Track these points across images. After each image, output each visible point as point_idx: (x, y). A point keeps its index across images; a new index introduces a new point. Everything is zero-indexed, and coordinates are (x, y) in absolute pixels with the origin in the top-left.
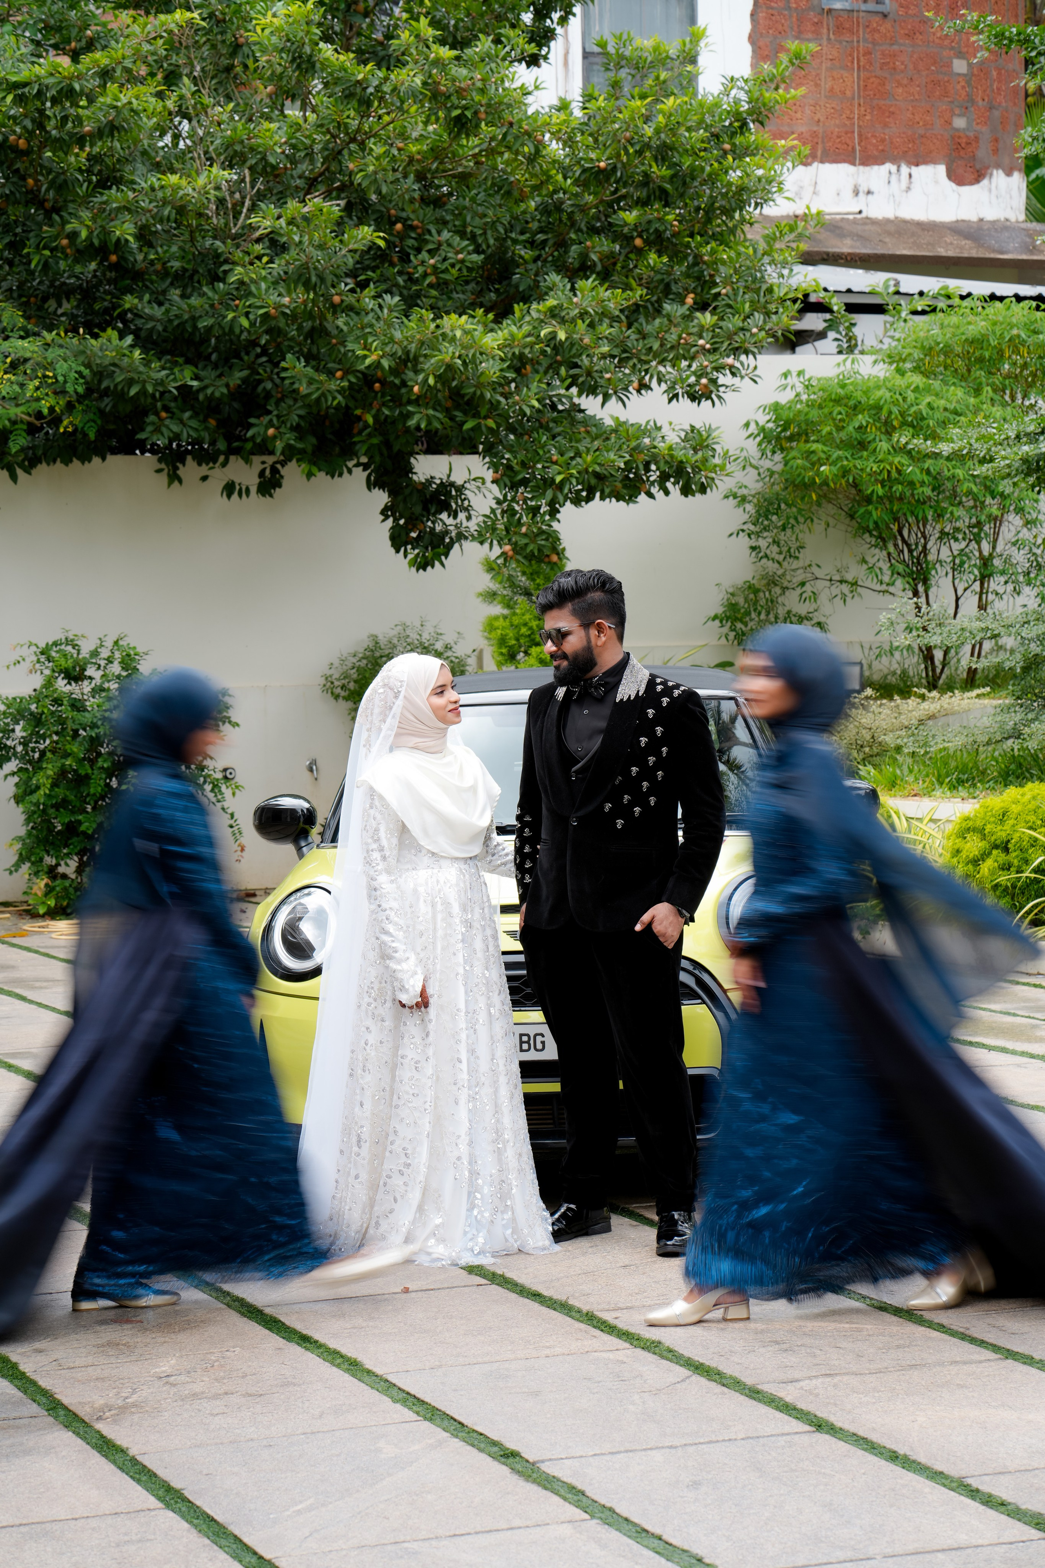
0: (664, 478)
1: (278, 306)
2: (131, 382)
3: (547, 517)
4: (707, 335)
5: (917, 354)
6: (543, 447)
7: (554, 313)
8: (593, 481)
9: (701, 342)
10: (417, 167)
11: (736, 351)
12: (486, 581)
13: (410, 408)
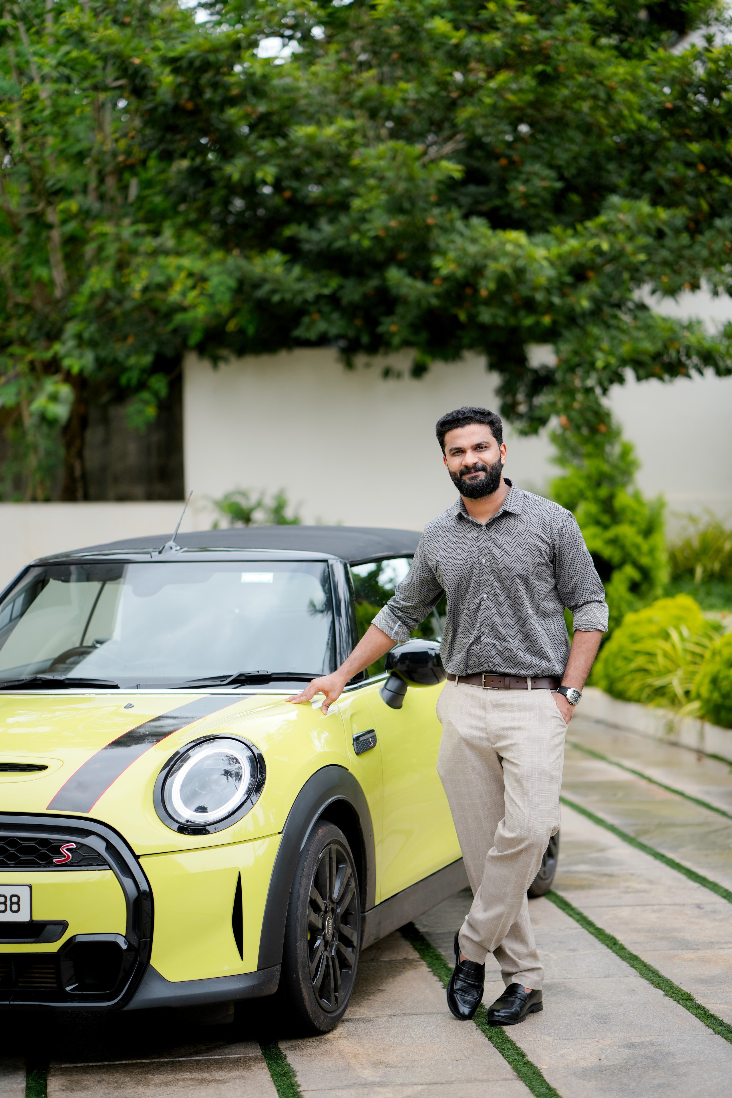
1: (387, 229)
2: (274, 292)
3: (600, 397)
7: (604, 227)
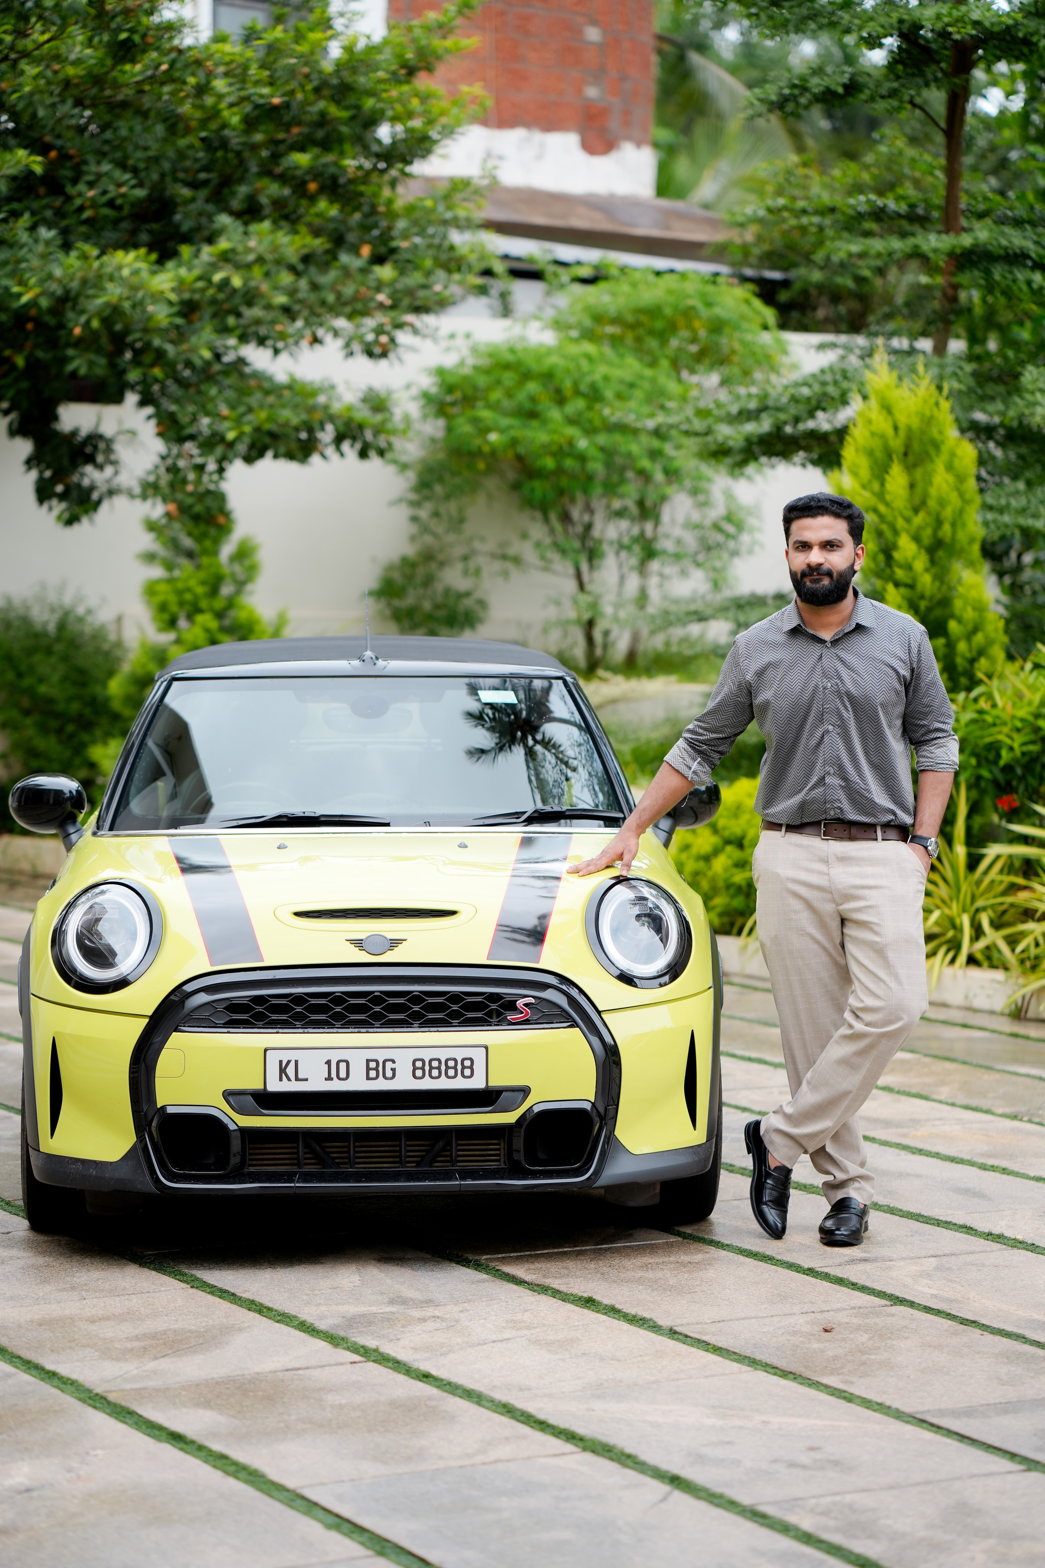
0: (339, 440)
3: (215, 477)
4: (387, 290)
5: (588, 322)
6: (212, 399)
7: (226, 257)
8: (267, 440)
9: (381, 297)
10: (75, 92)
11: (418, 310)
12: (147, 541)
13: (70, 352)
